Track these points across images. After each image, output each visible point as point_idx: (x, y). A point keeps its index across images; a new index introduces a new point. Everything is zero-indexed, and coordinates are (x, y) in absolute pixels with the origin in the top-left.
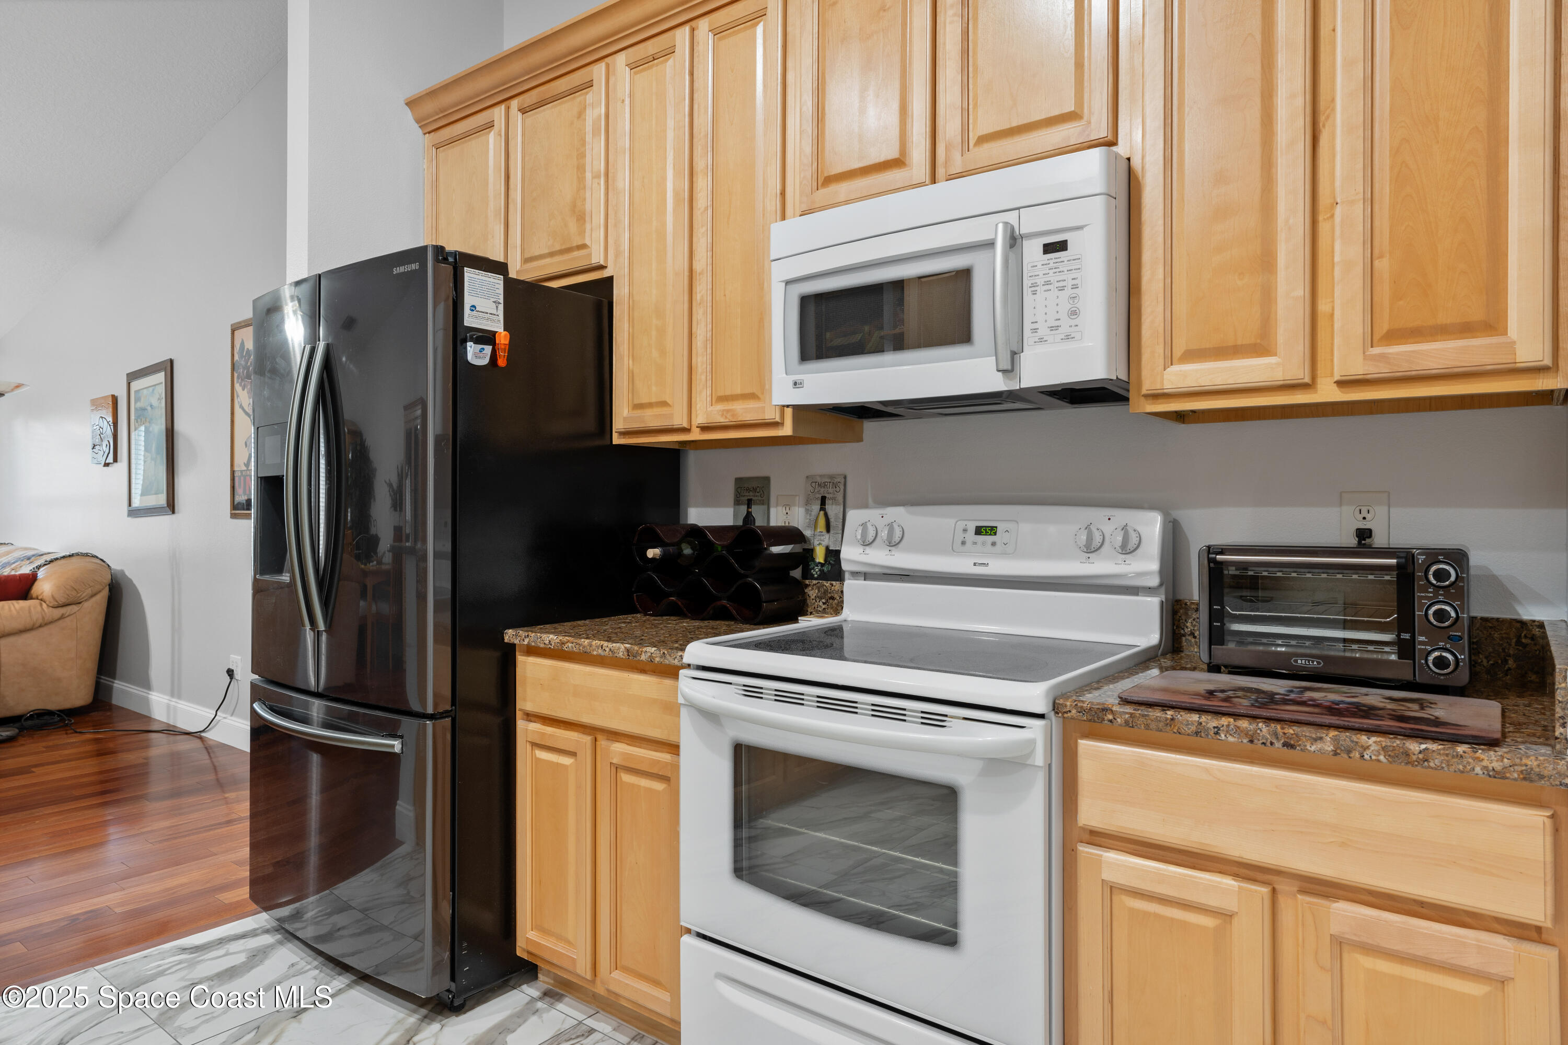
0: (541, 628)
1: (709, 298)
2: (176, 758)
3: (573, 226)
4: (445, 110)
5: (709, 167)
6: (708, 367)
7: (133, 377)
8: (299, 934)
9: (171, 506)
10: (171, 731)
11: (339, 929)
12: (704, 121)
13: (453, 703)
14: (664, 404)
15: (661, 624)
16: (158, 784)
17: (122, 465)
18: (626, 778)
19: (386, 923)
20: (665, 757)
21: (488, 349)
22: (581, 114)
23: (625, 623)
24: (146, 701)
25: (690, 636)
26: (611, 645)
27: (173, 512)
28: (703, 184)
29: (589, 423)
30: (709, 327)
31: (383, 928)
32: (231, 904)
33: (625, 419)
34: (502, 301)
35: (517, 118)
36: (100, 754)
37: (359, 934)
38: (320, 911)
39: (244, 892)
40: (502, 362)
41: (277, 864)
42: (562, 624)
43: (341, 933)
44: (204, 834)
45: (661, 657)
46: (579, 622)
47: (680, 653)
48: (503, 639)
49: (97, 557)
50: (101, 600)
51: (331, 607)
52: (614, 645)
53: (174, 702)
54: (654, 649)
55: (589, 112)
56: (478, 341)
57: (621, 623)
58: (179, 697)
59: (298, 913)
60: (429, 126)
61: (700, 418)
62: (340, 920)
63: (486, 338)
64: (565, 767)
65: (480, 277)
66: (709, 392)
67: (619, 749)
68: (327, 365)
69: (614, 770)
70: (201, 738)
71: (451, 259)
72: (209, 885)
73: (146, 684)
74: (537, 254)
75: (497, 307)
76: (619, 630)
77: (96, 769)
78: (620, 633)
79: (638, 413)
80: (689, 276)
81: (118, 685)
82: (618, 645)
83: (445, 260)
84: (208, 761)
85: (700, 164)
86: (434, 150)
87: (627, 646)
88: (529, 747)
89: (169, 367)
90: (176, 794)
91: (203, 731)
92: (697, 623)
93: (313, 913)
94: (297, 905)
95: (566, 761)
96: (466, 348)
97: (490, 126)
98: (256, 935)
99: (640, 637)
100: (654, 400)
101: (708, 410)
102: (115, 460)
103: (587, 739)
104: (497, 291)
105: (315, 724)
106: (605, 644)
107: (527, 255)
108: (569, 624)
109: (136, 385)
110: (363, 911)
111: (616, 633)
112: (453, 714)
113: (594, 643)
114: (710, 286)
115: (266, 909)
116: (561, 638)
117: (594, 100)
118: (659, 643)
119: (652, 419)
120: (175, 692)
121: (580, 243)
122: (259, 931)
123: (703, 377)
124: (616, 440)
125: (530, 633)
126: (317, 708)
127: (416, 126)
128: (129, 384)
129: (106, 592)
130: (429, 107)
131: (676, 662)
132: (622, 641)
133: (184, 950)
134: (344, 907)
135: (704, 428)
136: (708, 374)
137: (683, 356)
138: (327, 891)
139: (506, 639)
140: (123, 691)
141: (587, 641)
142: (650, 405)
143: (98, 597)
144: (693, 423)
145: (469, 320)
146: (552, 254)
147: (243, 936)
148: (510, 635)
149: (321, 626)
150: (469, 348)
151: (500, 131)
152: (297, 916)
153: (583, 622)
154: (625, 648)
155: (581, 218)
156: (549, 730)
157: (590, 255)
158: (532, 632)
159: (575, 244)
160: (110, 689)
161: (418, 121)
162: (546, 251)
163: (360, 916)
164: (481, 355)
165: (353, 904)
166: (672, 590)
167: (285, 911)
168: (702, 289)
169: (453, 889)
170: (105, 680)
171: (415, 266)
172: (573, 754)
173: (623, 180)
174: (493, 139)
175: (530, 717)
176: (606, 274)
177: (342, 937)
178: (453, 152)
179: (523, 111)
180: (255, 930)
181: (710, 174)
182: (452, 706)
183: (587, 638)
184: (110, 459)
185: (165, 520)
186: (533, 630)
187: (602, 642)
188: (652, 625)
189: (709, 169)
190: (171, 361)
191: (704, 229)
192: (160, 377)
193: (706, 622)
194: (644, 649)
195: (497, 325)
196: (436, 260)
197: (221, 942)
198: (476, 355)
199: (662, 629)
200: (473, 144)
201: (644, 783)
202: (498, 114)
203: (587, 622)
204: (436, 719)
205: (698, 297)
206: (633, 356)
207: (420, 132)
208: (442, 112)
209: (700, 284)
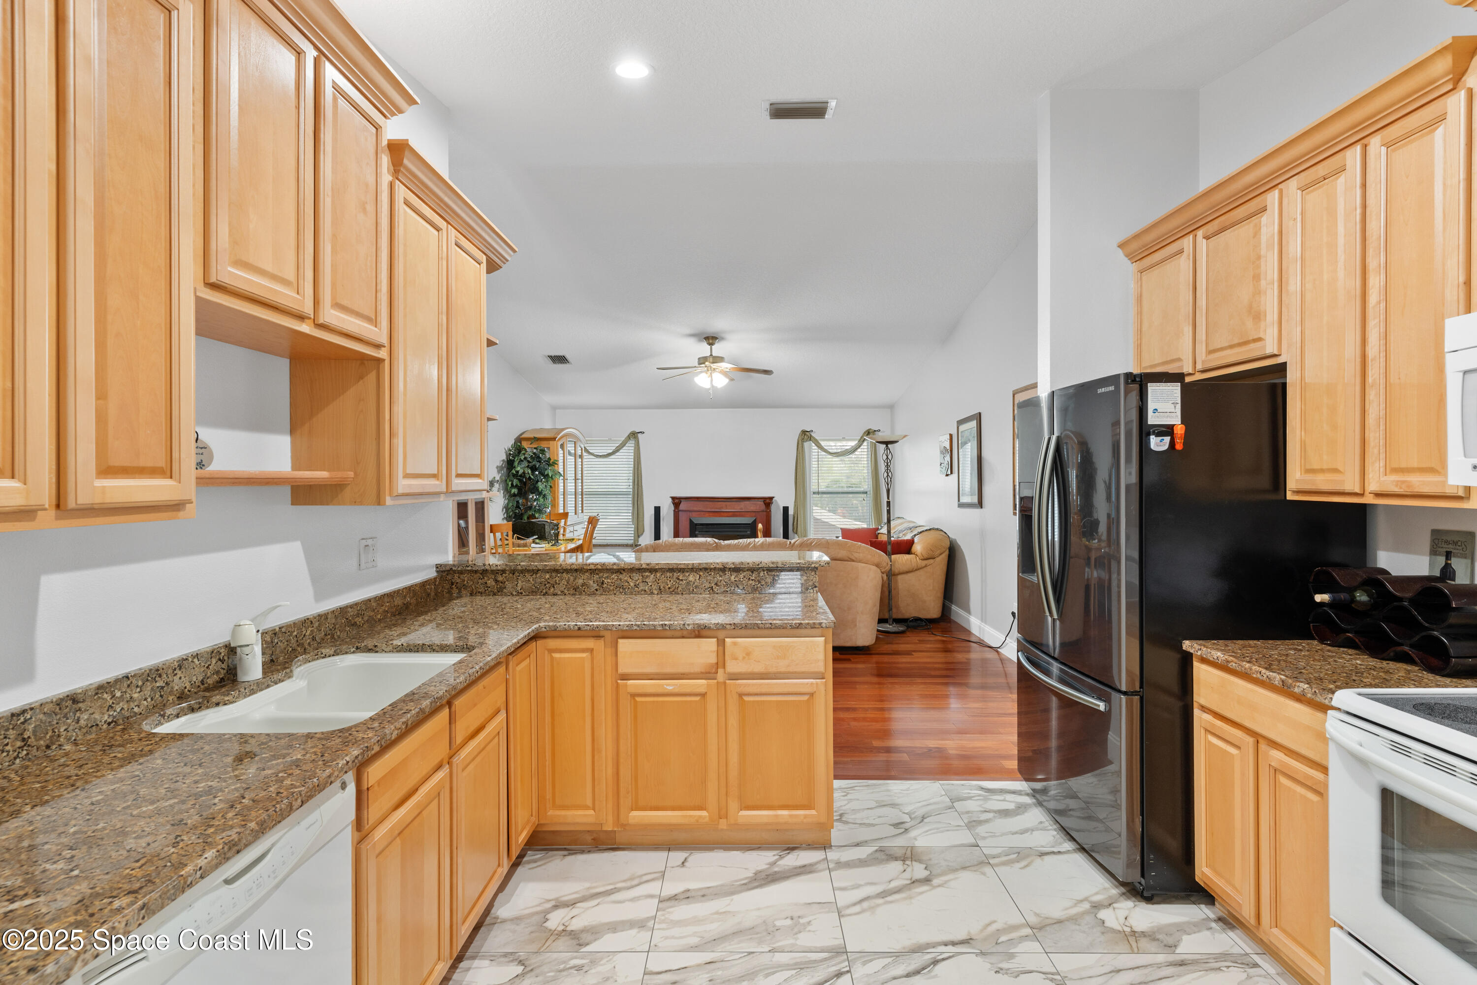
0: (1214, 644)
1: (1382, 381)
2: (984, 661)
3: (1249, 323)
4: (1147, 245)
5: (1382, 265)
6: (1381, 441)
7: (960, 422)
8: (1045, 804)
9: (980, 504)
10: (981, 643)
11: (1070, 810)
12: (1376, 226)
13: (1141, 687)
14: (1335, 471)
15: (1332, 657)
16: (975, 678)
17: (955, 475)
18: (1283, 780)
19: (1101, 817)
20: (1318, 775)
21: (1167, 439)
22: (1257, 233)
23: (1295, 649)
24: (968, 621)
25: (1354, 678)
26: (1268, 673)
27: (982, 508)
28: (1375, 282)
29: (1264, 480)
30: (1383, 406)
31: (1098, 820)
32: (1008, 769)
33: (1297, 481)
34: (1179, 401)
35: (1202, 244)
36: (947, 651)
37: (1084, 818)
38: (1059, 793)
39: (1014, 764)
40: (1179, 446)
41: (1034, 751)
42: (1235, 641)
43: (1071, 813)
44: (996, 718)
45: (1313, 694)
46: (1252, 642)
47: (1330, 696)
48: (1182, 647)
49: (942, 530)
50: (944, 556)
51: (1061, 604)
52: (1271, 673)
53: (983, 625)
54: (1307, 686)
55: (1264, 230)
56: (1158, 435)
57: (1290, 649)
58: (986, 623)
59: (1045, 789)
60: (1136, 257)
61: (1373, 486)
62: (1072, 803)
63: (1167, 431)
64: (1232, 755)
65: (1161, 388)
66: (1382, 464)
67: (1277, 755)
68: (1058, 449)
69: (1272, 771)
70: (997, 652)
71: (1138, 379)
72: (996, 753)
73: (968, 611)
74: (1219, 347)
75: (1175, 407)
76: (1284, 658)
77: (943, 660)
78: (1284, 661)
79: (1309, 477)
80: (1361, 361)
81: (954, 608)
82: (1274, 674)
83: (1134, 381)
84: (1002, 669)
85: (1372, 264)
86: (1139, 274)
87: (1283, 677)
88: (1203, 731)
89: (978, 417)
90: (983, 687)
91: (999, 648)
92: (1373, 662)
93: (1055, 792)
94: (1045, 783)
95: (1233, 751)
96: (1149, 439)
97: (1181, 252)
98: (1021, 795)
99: (1301, 669)
100: (1325, 467)
101: (1382, 479)
102: (952, 473)
103: (1250, 740)
104: (1175, 395)
105: (1054, 678)
106: (1264, 671)
107: (1211, 348)
108: (1240, 642)
109: (962, 428)
110: (1086, 803)
111: (1279, 661)
112: (1141, 694)
113: (1254, 668)
114: (1383, 370)
115: (1027, 780)
116: (1227, 657)
117: (1268, 224)
118: (1315, 680)
119: (1323, 482)
120: (983, 619)
121: (1256, 337)
122: (1023, 793)
123: (1376, 451)
124: (1290, 496)
125: (1202, 647)
126: (1055, 667)
127: (1126, 259)
128: (958, 428)
129: (947, 552)
130: (1134, 246)
131: (1326, 702)
132: (1280, 671)
133: (982, 789)
134: (1074, 796)
135: (1378, 495)
136: (1381, 448)
137: (1354, 431)
138: (1064, 781)
139: (1184, 648)
140: (956, 612)
141: (1248, 665)
142: (1322, 471)
143: (943, 555)
144: (1366, 488)
145: (1152, 419)
146: (1231, 347)
147: (1014, 792)
148: (1187, 645)
149: (1056, 616)
150: (1151, 440)
151: (1189, 255)
152: (1044, 791)
153: (1255, 642)
154: (1281, 678)
155: (1258, 316)
156: (1219, 723)
157: (1264, 347)
158: (1204, 646)
159: (1251, 338)
160: (950, 609)
161: (1127, 256)
162: (1227, 344)
163: (1083, 805)
164: (1162, 444)
165: (1080, 795)
166: (1349, 627)
167: (1038, 785)
168: (1374, 374)
169: (1142, 814)
170: (947, 603)
171: (1112, 388)
172: (1238, 747)
173: (1294, 284)
174: (1184, 263)
175: (1204, 709)
176: (1279, 360)
177: (1072, 816)
178: (1156, 272)
179: (1207, 238)
180: (1021, 791)
181: (1383, 271)
182: (1140, 688)
183: (1249, 662)
184: (949, 472)
185: (977, 511)
186: (1207, 644)
187: (1261, 669)
188: (1323, 656)
189: (1382, 268)
190: (980, 414)
191: (1377, 320)
192: (974, 424)
193: (1385, 663)
194: (1298, 684)
195: (1175, 419)
196: (1126, 383)
197: (1002, 791)
198: (1157, 444)
199: (1329, 664)
200: (1169, 267)
201: (1299, 790)
202: (1188, 242)
203: (1259, 643)
204: (1128, 695)
205: (1370, 380)
206: (1305, 429)
207: (1129, 262)
208: (1144, 247)
209: (1372, 369)
